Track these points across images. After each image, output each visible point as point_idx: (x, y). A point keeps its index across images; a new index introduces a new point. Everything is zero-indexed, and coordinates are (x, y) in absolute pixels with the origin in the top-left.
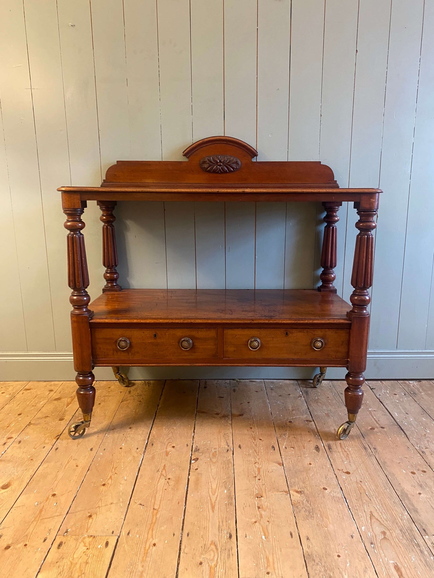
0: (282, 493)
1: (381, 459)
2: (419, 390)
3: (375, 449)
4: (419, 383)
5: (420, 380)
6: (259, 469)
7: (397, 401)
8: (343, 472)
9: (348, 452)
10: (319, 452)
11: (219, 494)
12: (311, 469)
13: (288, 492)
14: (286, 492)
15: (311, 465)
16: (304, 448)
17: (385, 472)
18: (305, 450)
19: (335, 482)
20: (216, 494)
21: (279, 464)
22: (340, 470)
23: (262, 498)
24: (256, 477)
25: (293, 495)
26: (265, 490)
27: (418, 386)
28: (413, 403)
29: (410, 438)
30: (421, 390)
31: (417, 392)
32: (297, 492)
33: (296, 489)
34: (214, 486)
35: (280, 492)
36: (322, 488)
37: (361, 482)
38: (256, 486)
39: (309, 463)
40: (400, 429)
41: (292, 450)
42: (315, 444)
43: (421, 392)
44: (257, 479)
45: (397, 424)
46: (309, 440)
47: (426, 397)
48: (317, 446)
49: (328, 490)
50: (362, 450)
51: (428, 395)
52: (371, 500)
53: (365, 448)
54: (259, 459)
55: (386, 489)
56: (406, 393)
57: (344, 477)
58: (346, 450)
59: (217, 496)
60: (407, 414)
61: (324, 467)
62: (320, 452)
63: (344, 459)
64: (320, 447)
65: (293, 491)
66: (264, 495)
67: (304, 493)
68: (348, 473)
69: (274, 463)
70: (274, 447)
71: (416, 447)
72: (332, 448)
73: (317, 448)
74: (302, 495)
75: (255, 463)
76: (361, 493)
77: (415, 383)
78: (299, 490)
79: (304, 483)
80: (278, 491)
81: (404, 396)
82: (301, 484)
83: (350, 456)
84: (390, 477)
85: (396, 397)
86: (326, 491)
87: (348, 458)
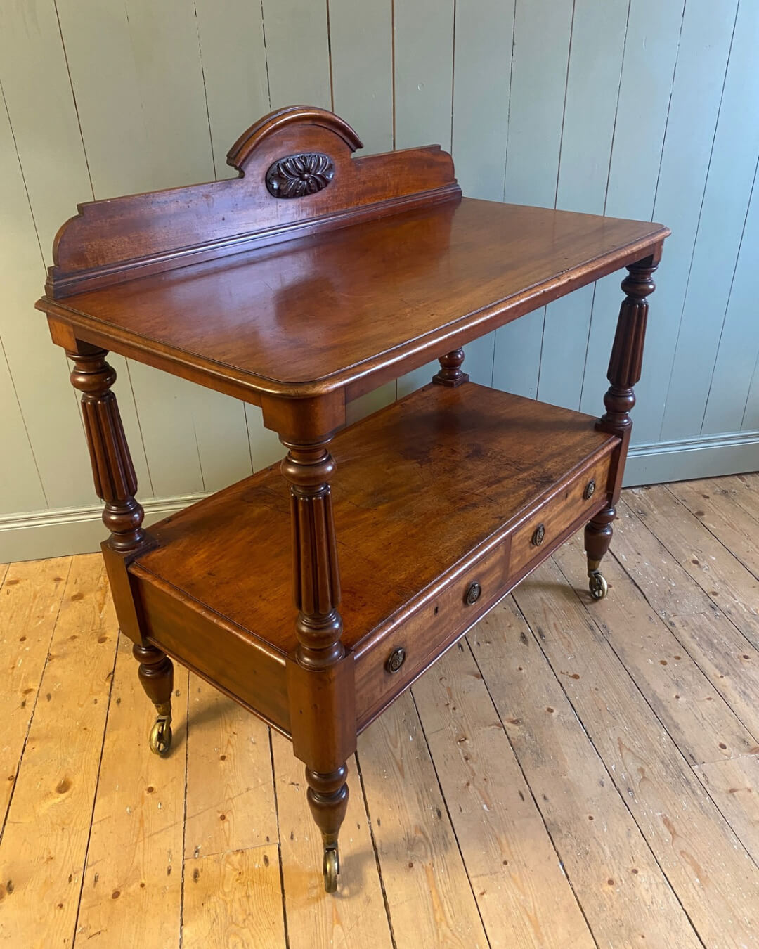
0: (492, 727)
1: (618, 645)
2: (649, 506)
3: (605, 628)
4: (648, 491)
5: (648, 487)
6: (449, 689)
7: (621, 531)
8: (570, 676)
9: (569, 639)
10: (528, 646)
11: (403, 746)
12: (524, 678)
13: (501, 725)
14: (498, 725)
15: (523, 671)
16: (505, 641)
17: (626, 667)
18: (507, 643)
19: (563, 697)
20: (399, 745)
21: (476, 676)
22: (563, 673)
23: (467, 742)
24: (448, 704)
25: (509, 729)
26: (468, 725)
27: (647, 498)
28: (644, 533)
29: (650, 600)
30: (652, 506)
31: (647, 510)
32: (513, 722)
33: (511, 716)
34: (392, 733)
35: (490, 726)
36: (546, 709)
37: (597, 689)
38: (453, 722)
39: (518, 667)
40: (633, 585)
41: (488, 646)
42: (520, 631)
43: (652, 510)
44: (451, 707)
45: (628, 577)
46: (508, 625)
47: (659, 517)
48: (522, 633)
49: (555, 711)
50: (588, 632)
51: (663, 514)
52: (615, 719)
53: (591, 628)
54: (444, 671)
55: (632, 696)
56: (633, 514)
57: (572, 685)
58: (566, 636)
59: (402, 748)
60: (639, 554)
61: (541, 671)
62: (530, 645)
63: (566, 652)
64: (527, 635)
65: (508, 722)
66: (468, 735)
67: (523, 723)
68: (576, 677)
69: (469, 676)
70: (461, 646)
71: (661, 616)
72: (545, 634)
73: (523, 637)
74: (522, 726)
75: (441, 679)
76: (600, 710)
77: (642, 492)
78: (515, 719)
79: (519, 704)
80: (486, 724)
81: (630, 520)
82: (515, 706)
83: (573, 647)
84: (634, 675)
85: (618, 523)
86: (553, 714)
87: (570, 650)
